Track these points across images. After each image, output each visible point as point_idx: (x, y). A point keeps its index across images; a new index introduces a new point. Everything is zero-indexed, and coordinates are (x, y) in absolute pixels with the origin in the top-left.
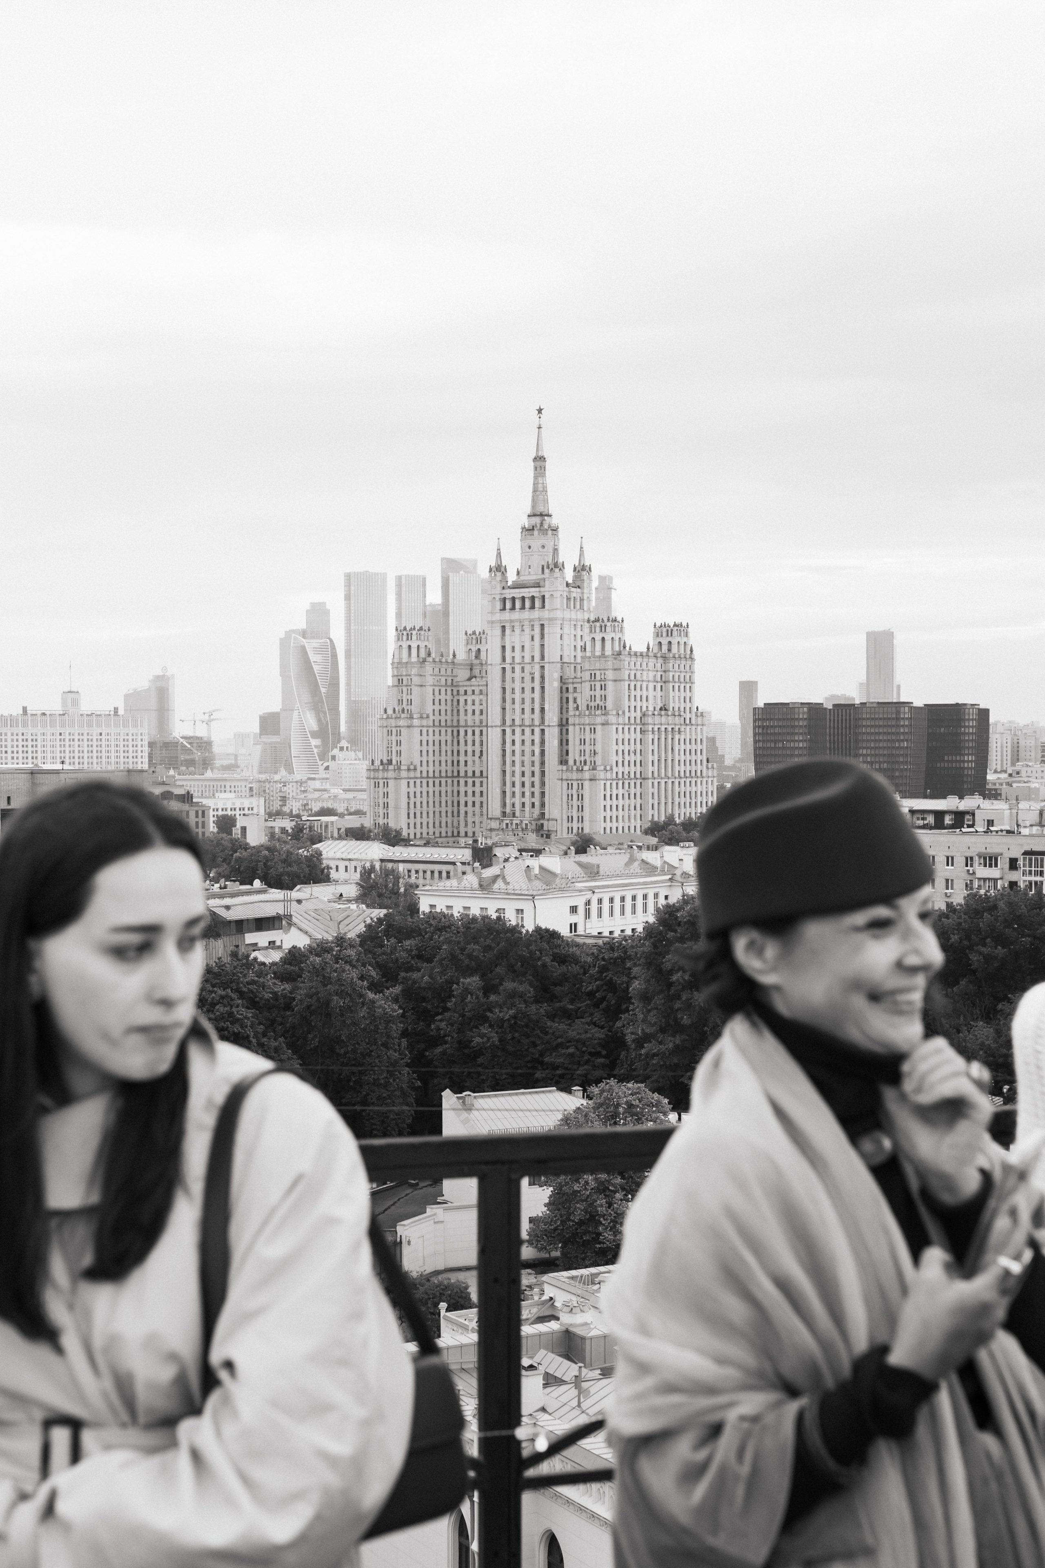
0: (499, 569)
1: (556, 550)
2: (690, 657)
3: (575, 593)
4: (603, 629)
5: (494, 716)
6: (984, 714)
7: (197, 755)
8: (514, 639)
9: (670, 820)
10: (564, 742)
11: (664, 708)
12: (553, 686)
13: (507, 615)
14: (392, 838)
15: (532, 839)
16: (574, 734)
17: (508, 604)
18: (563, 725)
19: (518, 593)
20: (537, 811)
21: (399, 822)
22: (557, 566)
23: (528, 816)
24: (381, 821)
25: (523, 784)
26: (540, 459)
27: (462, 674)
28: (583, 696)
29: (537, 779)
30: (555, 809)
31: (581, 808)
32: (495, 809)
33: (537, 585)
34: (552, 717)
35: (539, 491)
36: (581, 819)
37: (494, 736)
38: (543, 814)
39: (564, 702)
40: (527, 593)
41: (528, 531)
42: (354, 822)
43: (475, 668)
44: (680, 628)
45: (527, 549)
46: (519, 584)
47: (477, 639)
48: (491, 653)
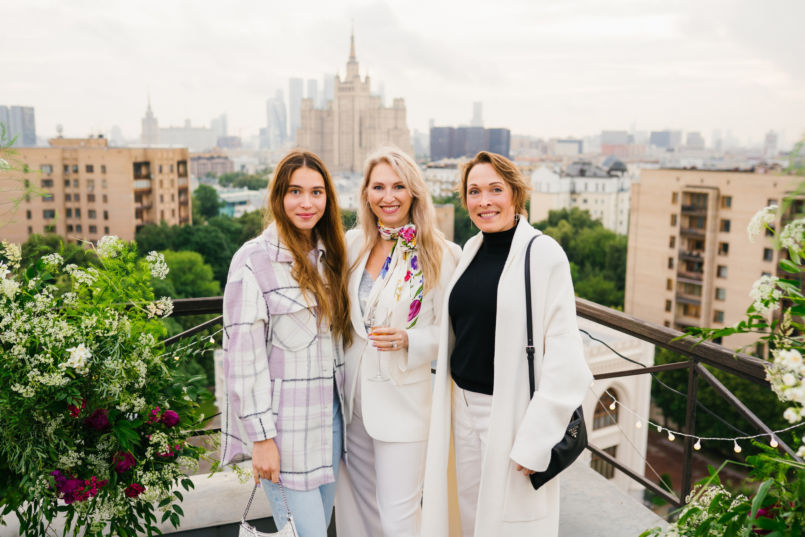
0: (338, 77)
1: (357, 71)
2: (404, 110)
3: (365, 86)
4: (374, 99)
5: (336, 129)
6: (508, 132)
8: (344, 102)
10: (360, 139)
11: (396, 128)
12: (357, 119)
13: (341, 94)
15: (348, 173)
16: (364, 136)
17: (341, 89)
18: (361, 133)
19: (345, 86)
22: (357, 76)
23: (348, 165)
25: (346, 154)
26: (352, 38)
27: (325, 115)
28: (367, 123)
29: (351, 152)
32: (336, 162)
33: (351, 82)
34: (357, 130)
35: (352, 49)
37: (336, 137)
38: (353, 166)
39: (361, 125)
40: (348, 85)
41: (349, 64)
43: (330, 112)
44: (401, 100)
45: (348, 70)
46: (345, 83)
47: (330, 102)
48: (335, 107)
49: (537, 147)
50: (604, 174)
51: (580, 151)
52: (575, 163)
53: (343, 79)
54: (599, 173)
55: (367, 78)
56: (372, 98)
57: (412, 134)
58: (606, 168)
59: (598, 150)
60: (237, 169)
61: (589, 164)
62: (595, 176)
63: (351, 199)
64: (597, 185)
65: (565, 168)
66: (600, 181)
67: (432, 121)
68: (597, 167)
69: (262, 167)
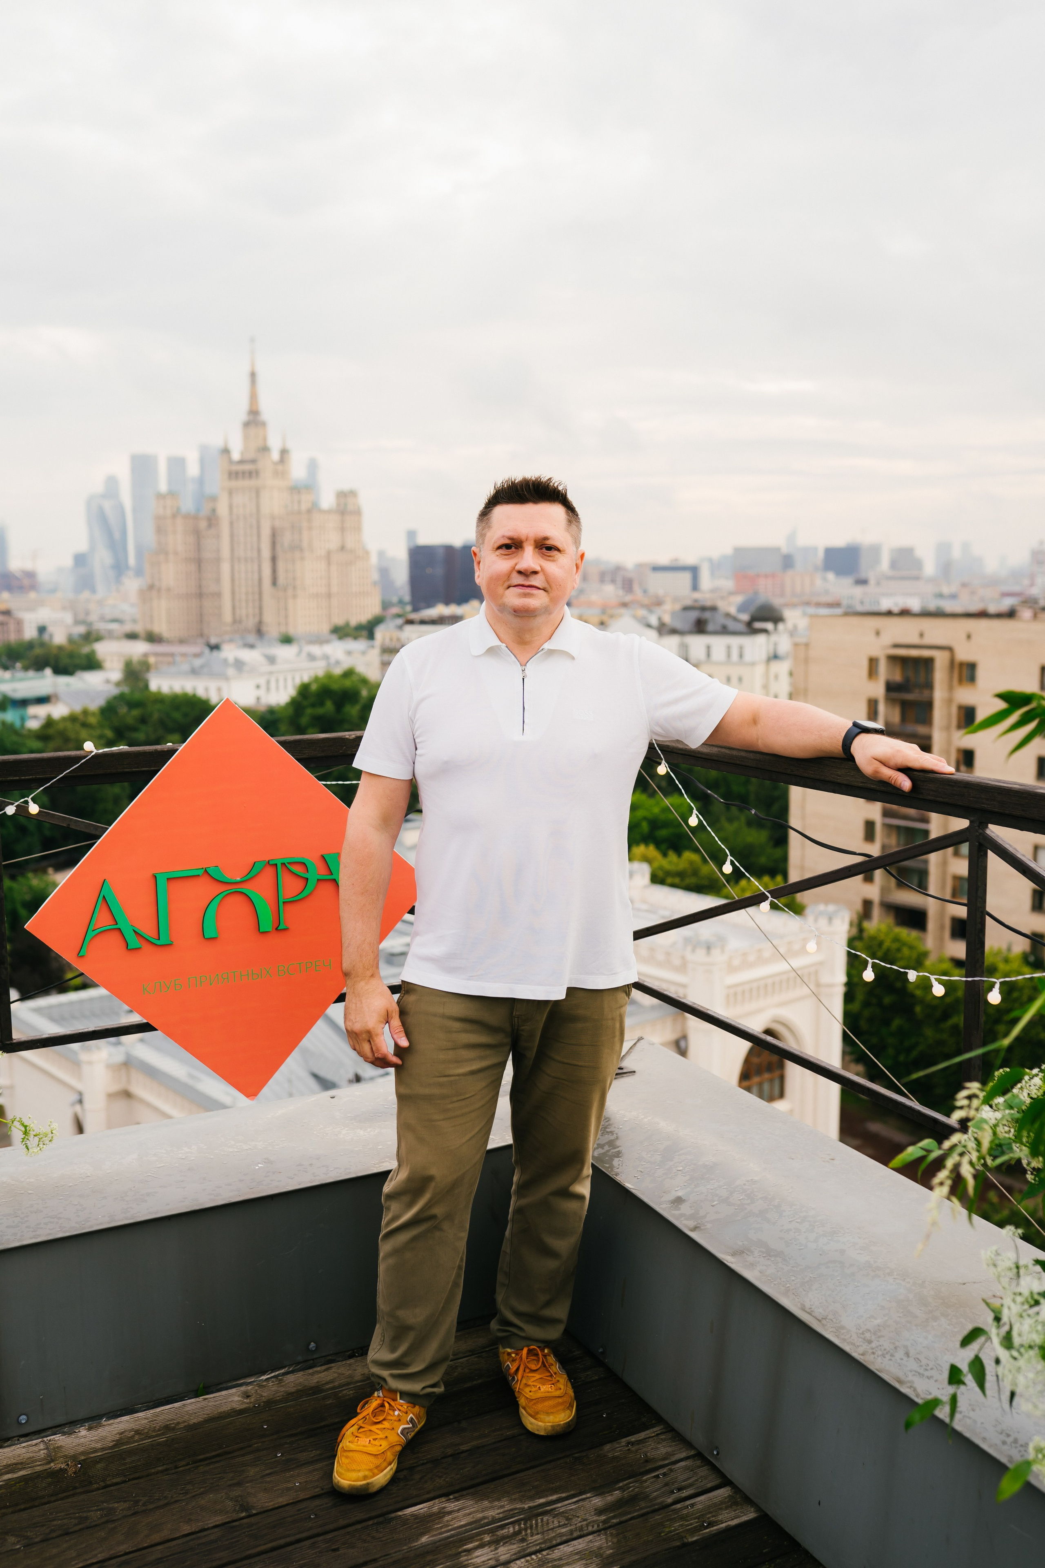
0: (226, 451)
1: (265, 439)
2: (358, 513)
3: (280, 468)
4: (299, 492)
5: (226, 552)
7: (26, 582)
8: (239, 499)
9: (347, 624)
10: (274, 571)
11: (343, 548)
12: (266, 533)
13: (234, 484)
14: (152, 638)
15: (252, 638)
16: (281, 566)
17: (233, 475)
18: (274, 559)
19: (241, 468)
20: (257, 619)
21: (161, 627)
22: (265, 449)
23: (251, 623)
24: (149, 627)
25: (247, 601)
26: (253, 375)
27: (203, 524)
28: (286, 539)
29: (257, 597)
30: (269, 618)
31: (286, 617)
32: (228, 617)
33: (253, 461)
34: (266, 553)
35: (253, 397)
36: (287, 624)
37: (226, 568)
38: (260, 623)
39: (274, 544)
40: (247, 467)
41: (247, 425)
42: (128, 628)
43: (212, 520)
44: (353, 494)
45: (246, 438)
46: (241, 462)
47: (214, 499)
48: (223, 510)
49: (613, 581)
50: (741, 627)
51: (695, 587)
52: (686, 609)
53: (236, 456)
54: (732, 625)
55: (284, 452)
56: (296, 489)
57: (374, 560)
58: (745, 617)
59: (728, 584)
60: (30, 633)
61: (714, 609)
62: (724, 631)
63: (258, 687)
64: (729, 648)
65: (667, 619)
66: (735, 641)
67: (411, 534)
68: (728, 615)
69: (81, 629)
